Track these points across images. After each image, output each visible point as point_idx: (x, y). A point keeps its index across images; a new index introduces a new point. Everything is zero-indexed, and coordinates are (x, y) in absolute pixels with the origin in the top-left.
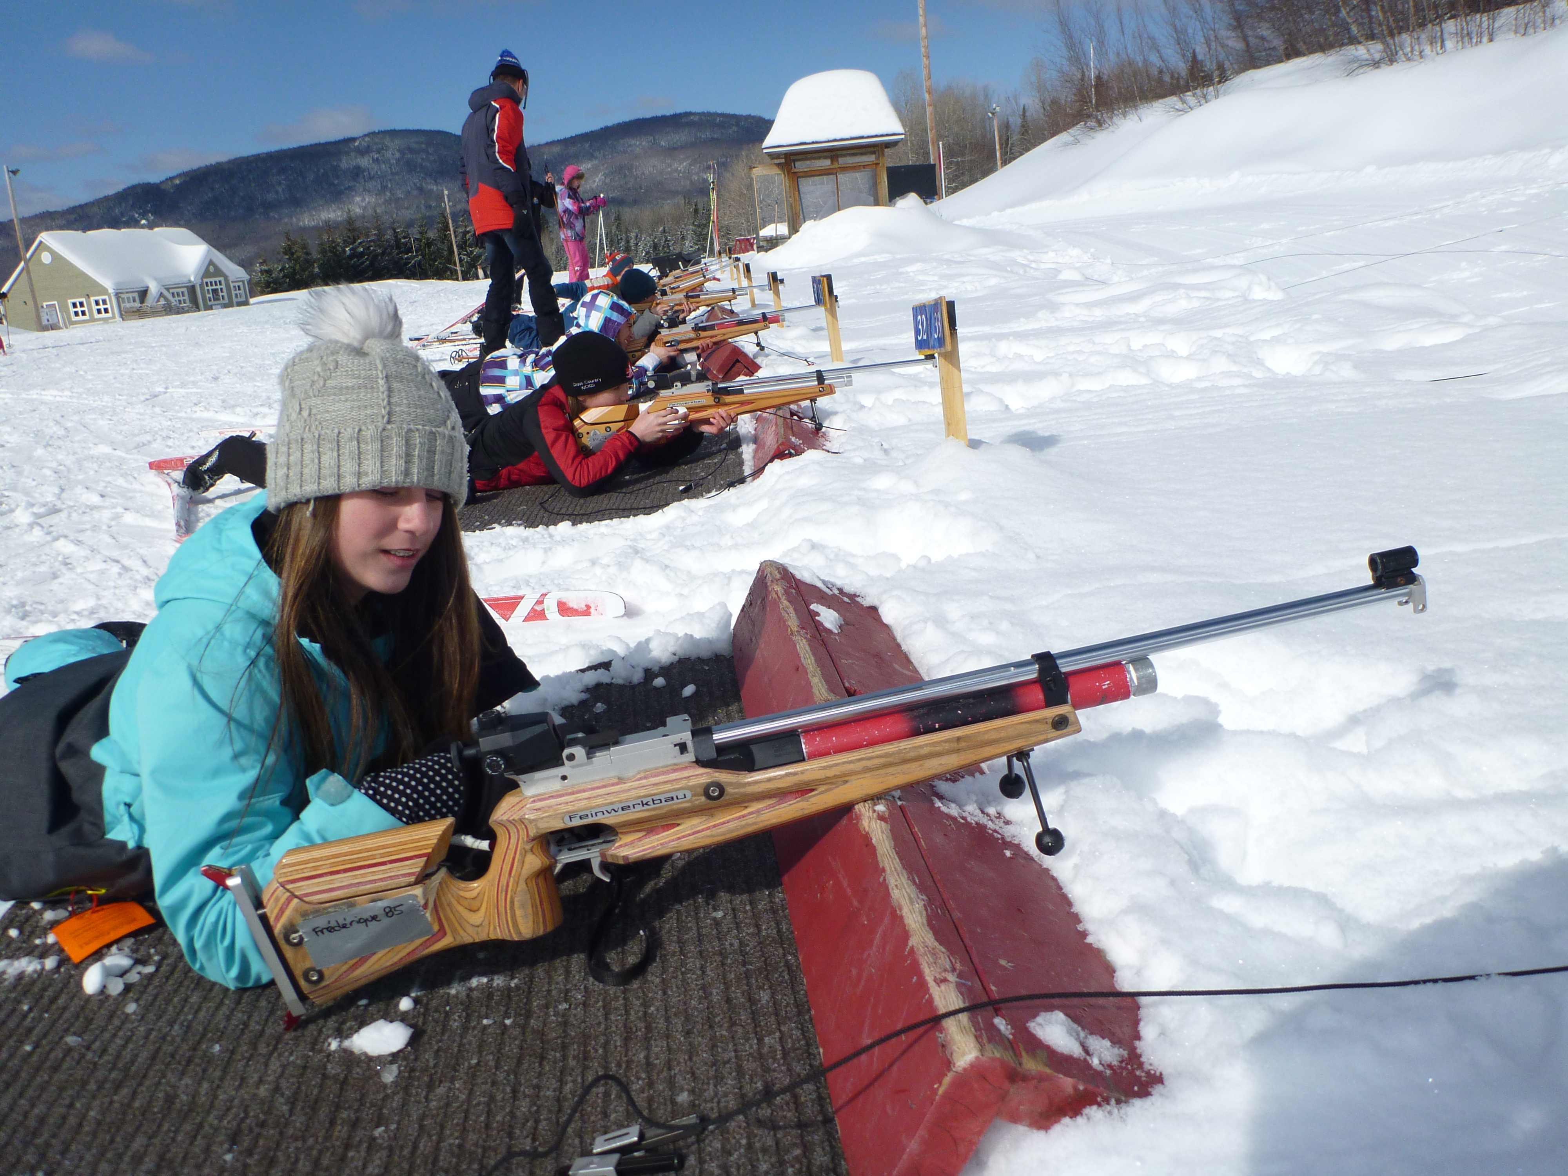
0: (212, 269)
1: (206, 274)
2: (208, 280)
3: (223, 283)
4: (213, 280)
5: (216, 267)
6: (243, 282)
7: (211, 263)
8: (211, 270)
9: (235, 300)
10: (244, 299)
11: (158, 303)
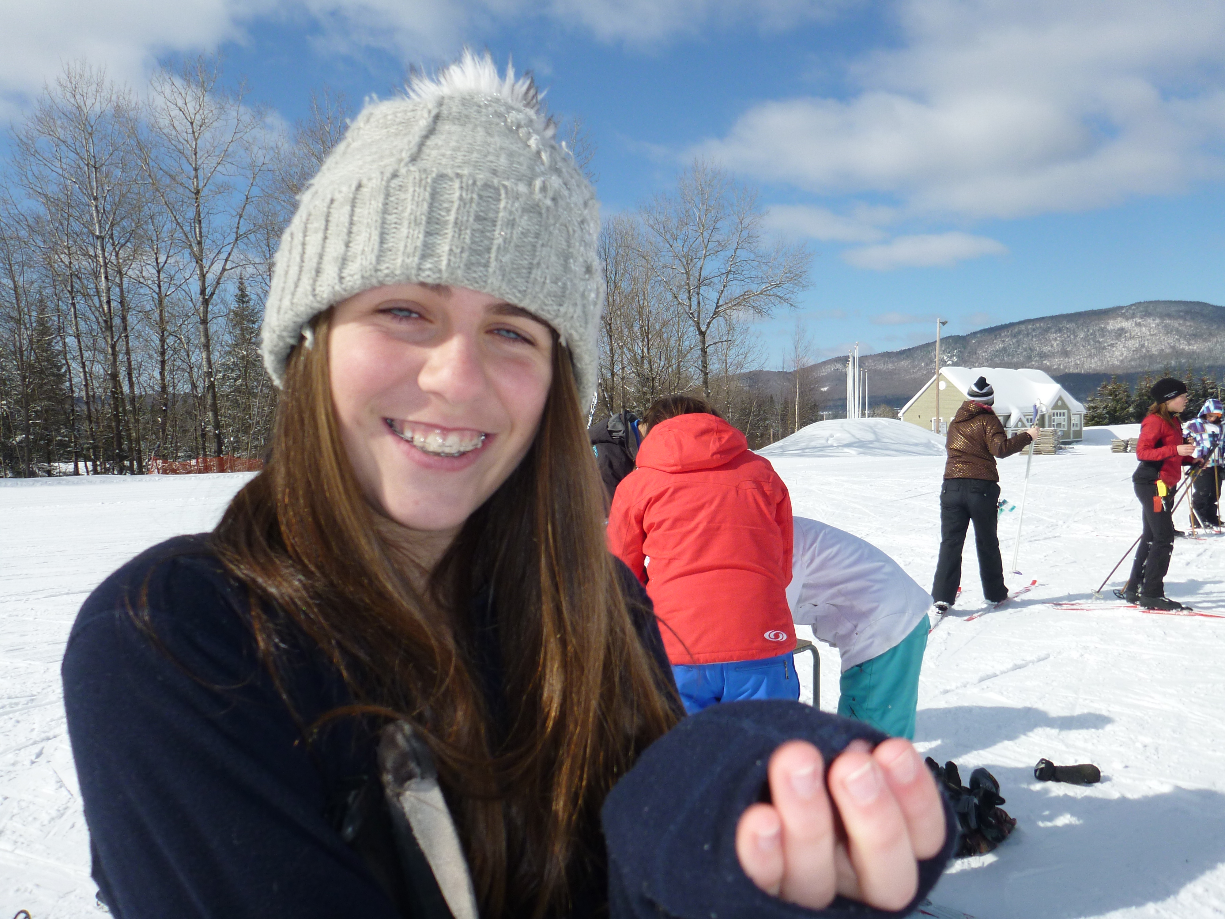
0: (1060, 403)
1: (1056, 407)
2: (1055, 411)
3: (1066, 414)
4: (1059, 411)
5: (1063, 402)
6: (1080, 414)
7: (1060, 398)
8: (1059, 405)
9: (1072, 429)
10: (1078, 429)
11: (1016, 426)
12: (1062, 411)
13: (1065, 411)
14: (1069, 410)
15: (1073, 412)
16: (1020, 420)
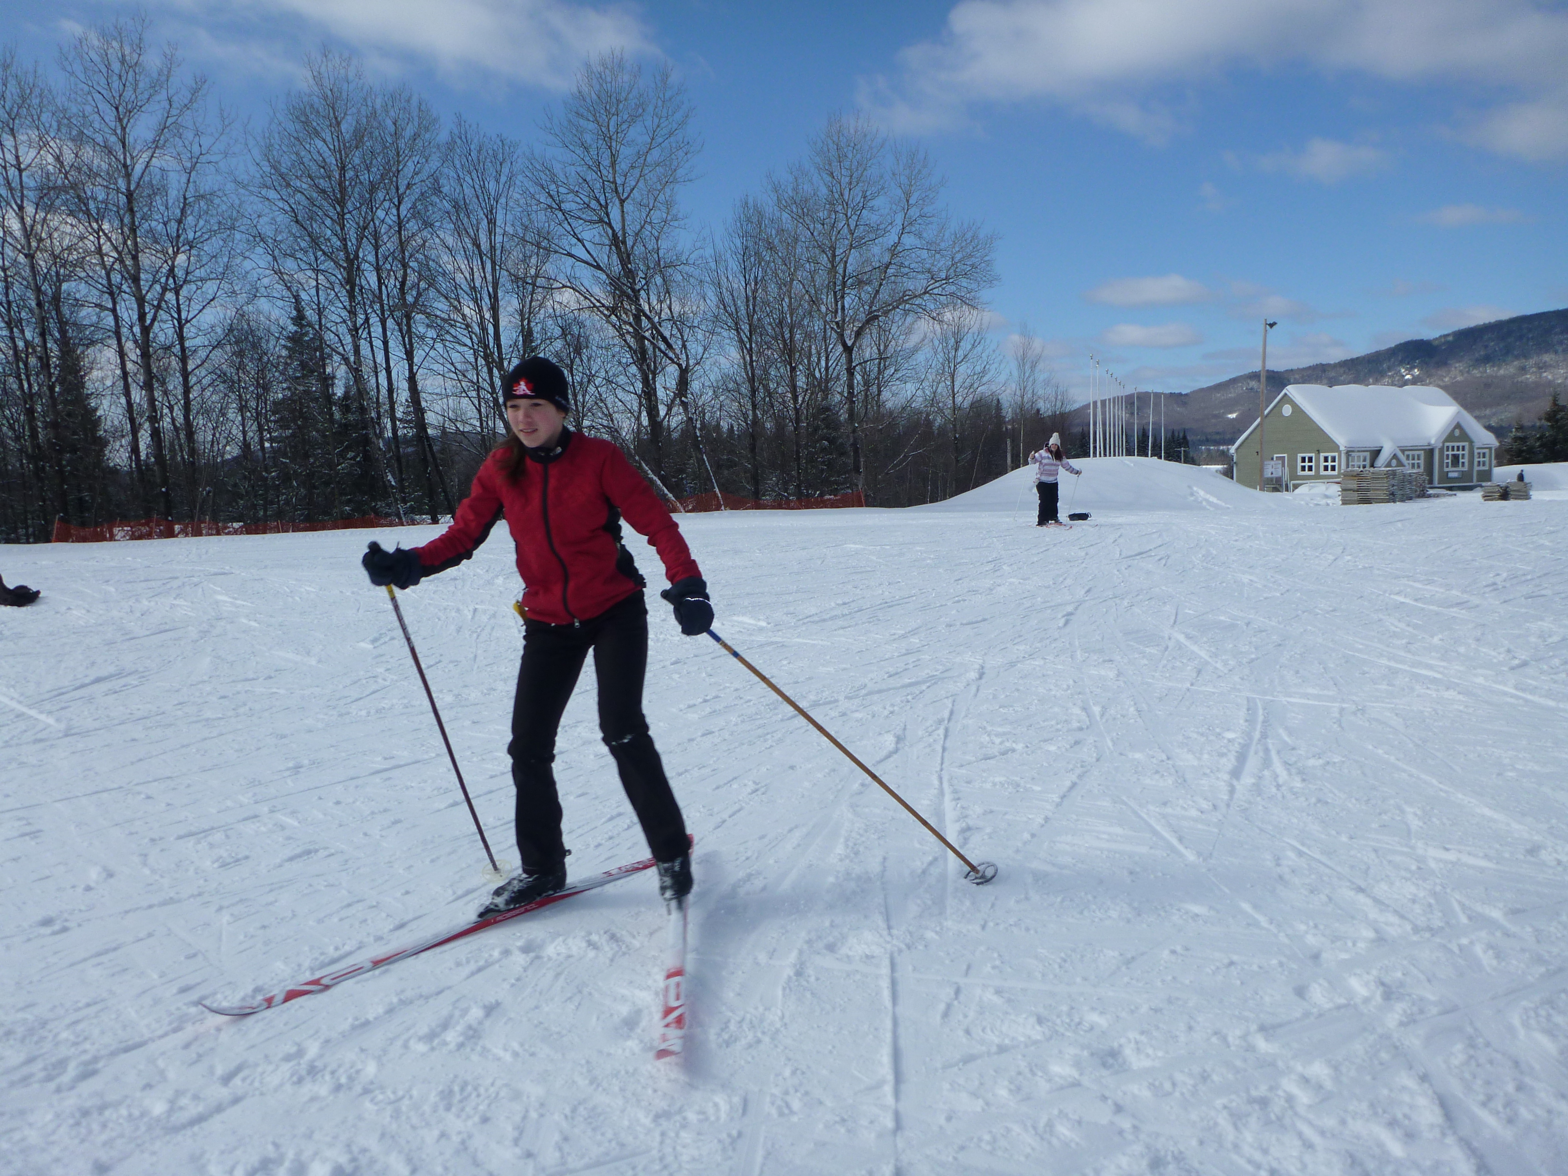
1: (1451, 437)
2: (1450, 444)
3: (1467, 448)
4: (1456, 444)
5: (1463, 431)
6: (1490, 449)
7: (1458, 426)
8: (1456, 433)
9: (1476, 468)
10: (1486, 468)
11: (1389, 465)
12: (1461, 444)
13: (1466, 444)
14: (1471, 442)
15: (1477, 445)
16: (1395, 456)
